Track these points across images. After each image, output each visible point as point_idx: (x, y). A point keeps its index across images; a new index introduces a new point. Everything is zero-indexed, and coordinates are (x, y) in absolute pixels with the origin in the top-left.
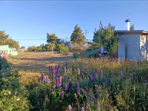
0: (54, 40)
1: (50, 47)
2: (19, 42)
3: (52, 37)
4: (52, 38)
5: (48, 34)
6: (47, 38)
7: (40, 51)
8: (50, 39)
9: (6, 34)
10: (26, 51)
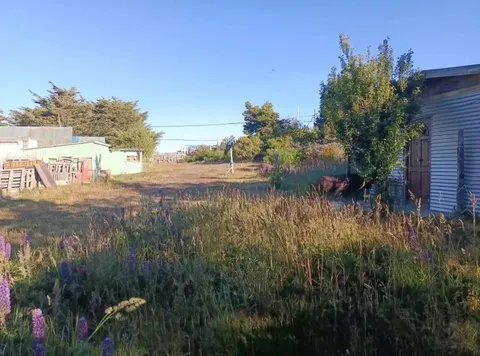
0: (265, 125)
1: (243, 148)
2: (161, 133)
3: (260, 114)
4: (259, 119)
5: (248, 105)
6: (246, 119)
7: (217, 161)
8: (256, 121)
9: (141, 112)
10: (181, 161)
